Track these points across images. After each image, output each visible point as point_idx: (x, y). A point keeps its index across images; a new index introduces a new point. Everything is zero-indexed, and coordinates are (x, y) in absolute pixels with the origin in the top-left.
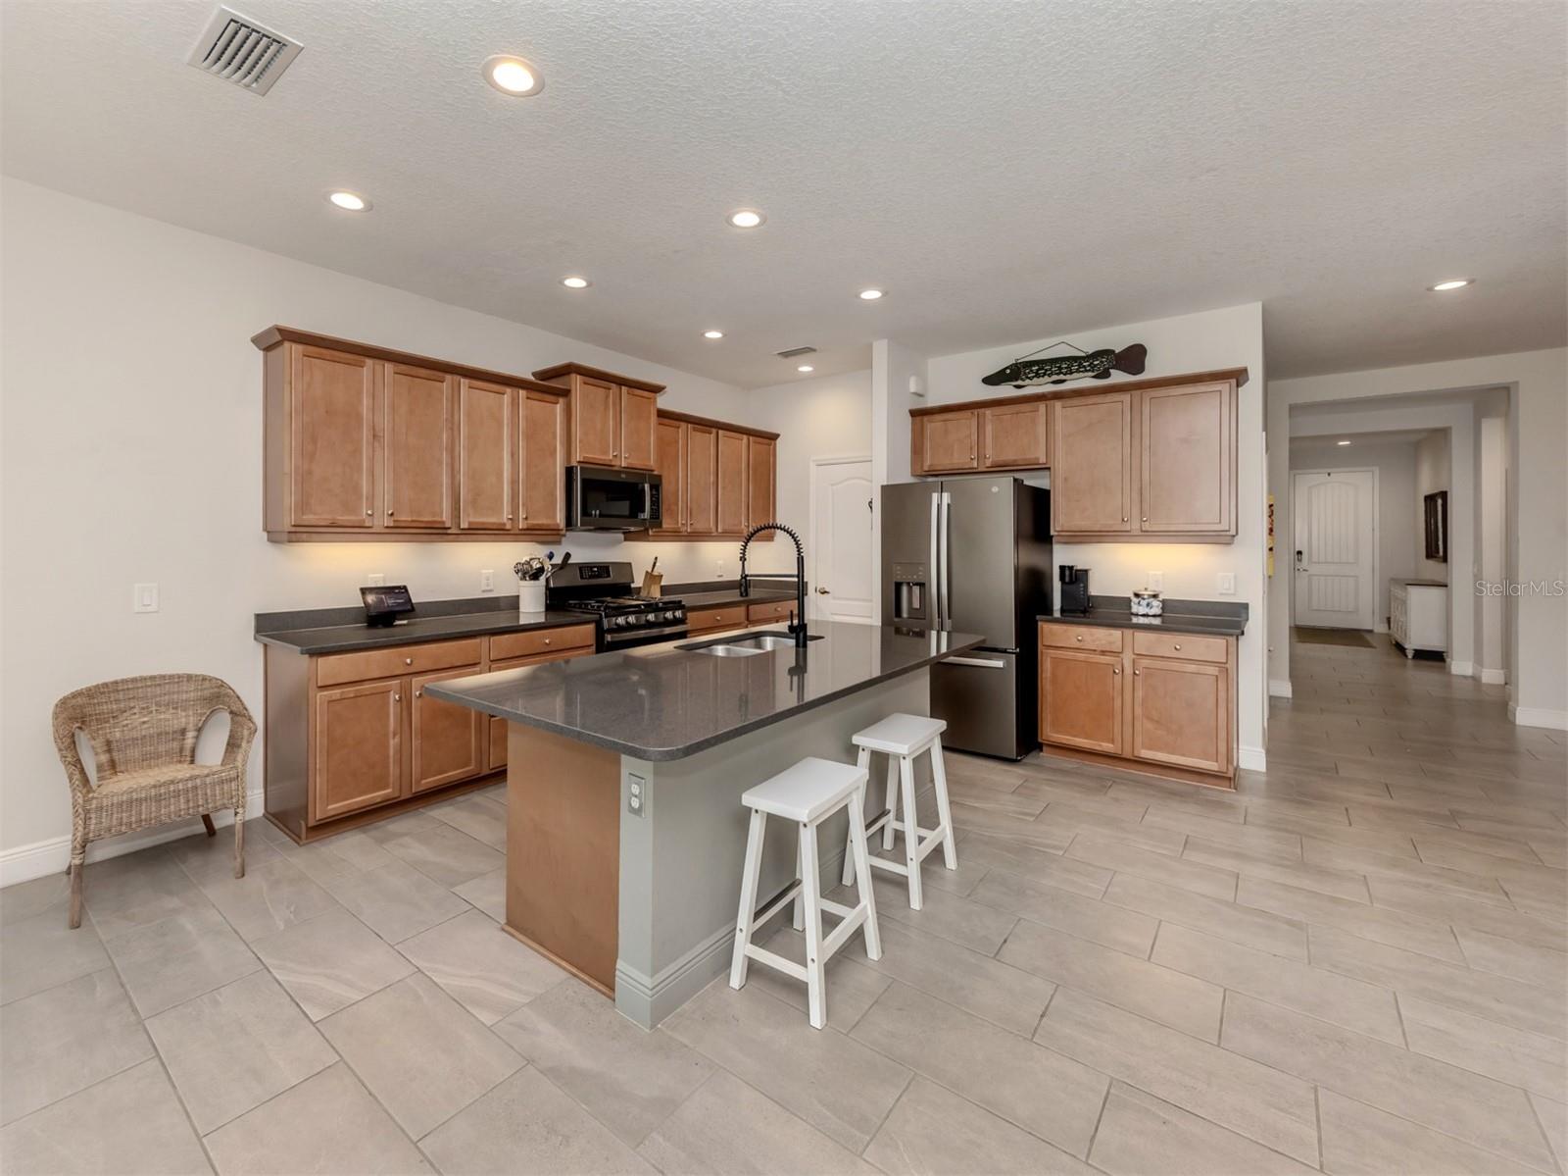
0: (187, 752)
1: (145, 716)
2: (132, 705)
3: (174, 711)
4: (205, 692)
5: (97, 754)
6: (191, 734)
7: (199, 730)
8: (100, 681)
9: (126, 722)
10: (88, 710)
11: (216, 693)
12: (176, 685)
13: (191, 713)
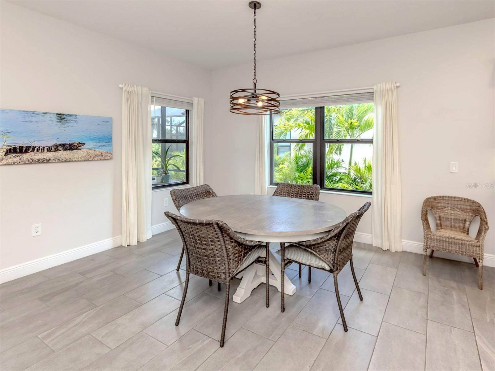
0: (466, 230)
1: (452, 211)
2: (448, 206)
3: (462, 212)
4: (473, 207)
5: (436, 220)
6: (468, 223)
7: (471, 222)
8: (439, 195)
9: (446, 211)
10: (434, 204)
11: (477, 209)
12: (463, 202)
13: (468, 214)
